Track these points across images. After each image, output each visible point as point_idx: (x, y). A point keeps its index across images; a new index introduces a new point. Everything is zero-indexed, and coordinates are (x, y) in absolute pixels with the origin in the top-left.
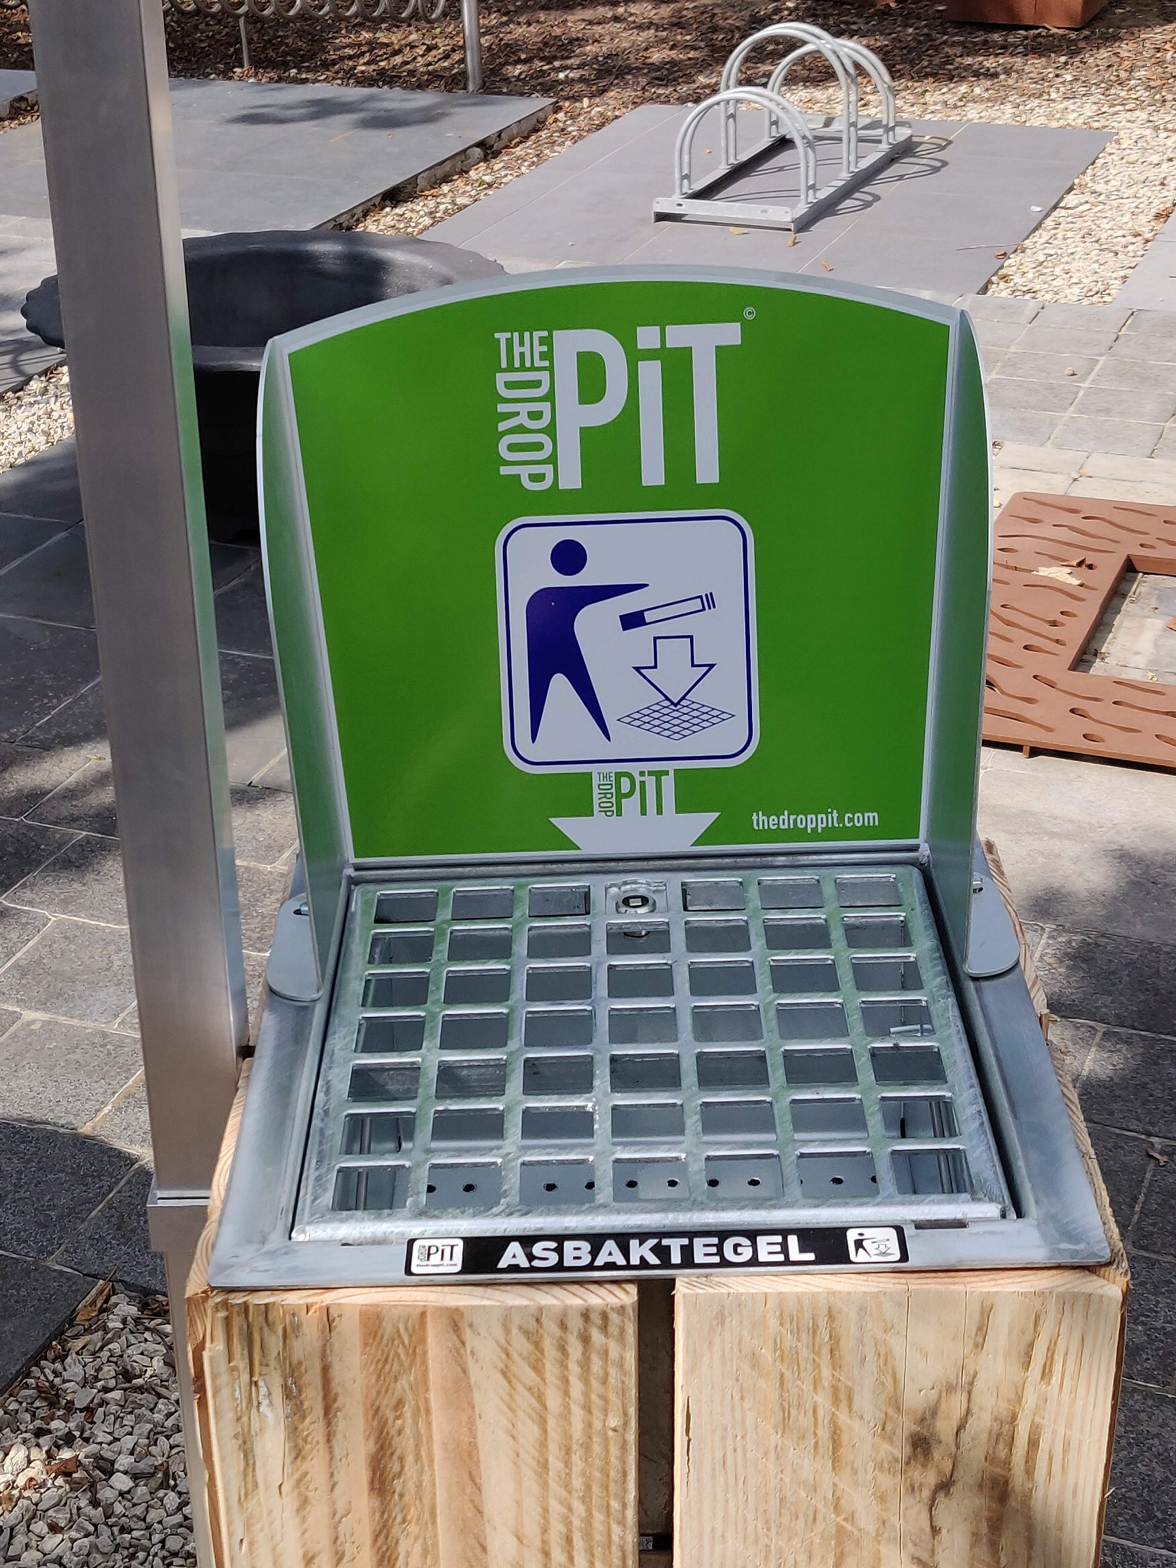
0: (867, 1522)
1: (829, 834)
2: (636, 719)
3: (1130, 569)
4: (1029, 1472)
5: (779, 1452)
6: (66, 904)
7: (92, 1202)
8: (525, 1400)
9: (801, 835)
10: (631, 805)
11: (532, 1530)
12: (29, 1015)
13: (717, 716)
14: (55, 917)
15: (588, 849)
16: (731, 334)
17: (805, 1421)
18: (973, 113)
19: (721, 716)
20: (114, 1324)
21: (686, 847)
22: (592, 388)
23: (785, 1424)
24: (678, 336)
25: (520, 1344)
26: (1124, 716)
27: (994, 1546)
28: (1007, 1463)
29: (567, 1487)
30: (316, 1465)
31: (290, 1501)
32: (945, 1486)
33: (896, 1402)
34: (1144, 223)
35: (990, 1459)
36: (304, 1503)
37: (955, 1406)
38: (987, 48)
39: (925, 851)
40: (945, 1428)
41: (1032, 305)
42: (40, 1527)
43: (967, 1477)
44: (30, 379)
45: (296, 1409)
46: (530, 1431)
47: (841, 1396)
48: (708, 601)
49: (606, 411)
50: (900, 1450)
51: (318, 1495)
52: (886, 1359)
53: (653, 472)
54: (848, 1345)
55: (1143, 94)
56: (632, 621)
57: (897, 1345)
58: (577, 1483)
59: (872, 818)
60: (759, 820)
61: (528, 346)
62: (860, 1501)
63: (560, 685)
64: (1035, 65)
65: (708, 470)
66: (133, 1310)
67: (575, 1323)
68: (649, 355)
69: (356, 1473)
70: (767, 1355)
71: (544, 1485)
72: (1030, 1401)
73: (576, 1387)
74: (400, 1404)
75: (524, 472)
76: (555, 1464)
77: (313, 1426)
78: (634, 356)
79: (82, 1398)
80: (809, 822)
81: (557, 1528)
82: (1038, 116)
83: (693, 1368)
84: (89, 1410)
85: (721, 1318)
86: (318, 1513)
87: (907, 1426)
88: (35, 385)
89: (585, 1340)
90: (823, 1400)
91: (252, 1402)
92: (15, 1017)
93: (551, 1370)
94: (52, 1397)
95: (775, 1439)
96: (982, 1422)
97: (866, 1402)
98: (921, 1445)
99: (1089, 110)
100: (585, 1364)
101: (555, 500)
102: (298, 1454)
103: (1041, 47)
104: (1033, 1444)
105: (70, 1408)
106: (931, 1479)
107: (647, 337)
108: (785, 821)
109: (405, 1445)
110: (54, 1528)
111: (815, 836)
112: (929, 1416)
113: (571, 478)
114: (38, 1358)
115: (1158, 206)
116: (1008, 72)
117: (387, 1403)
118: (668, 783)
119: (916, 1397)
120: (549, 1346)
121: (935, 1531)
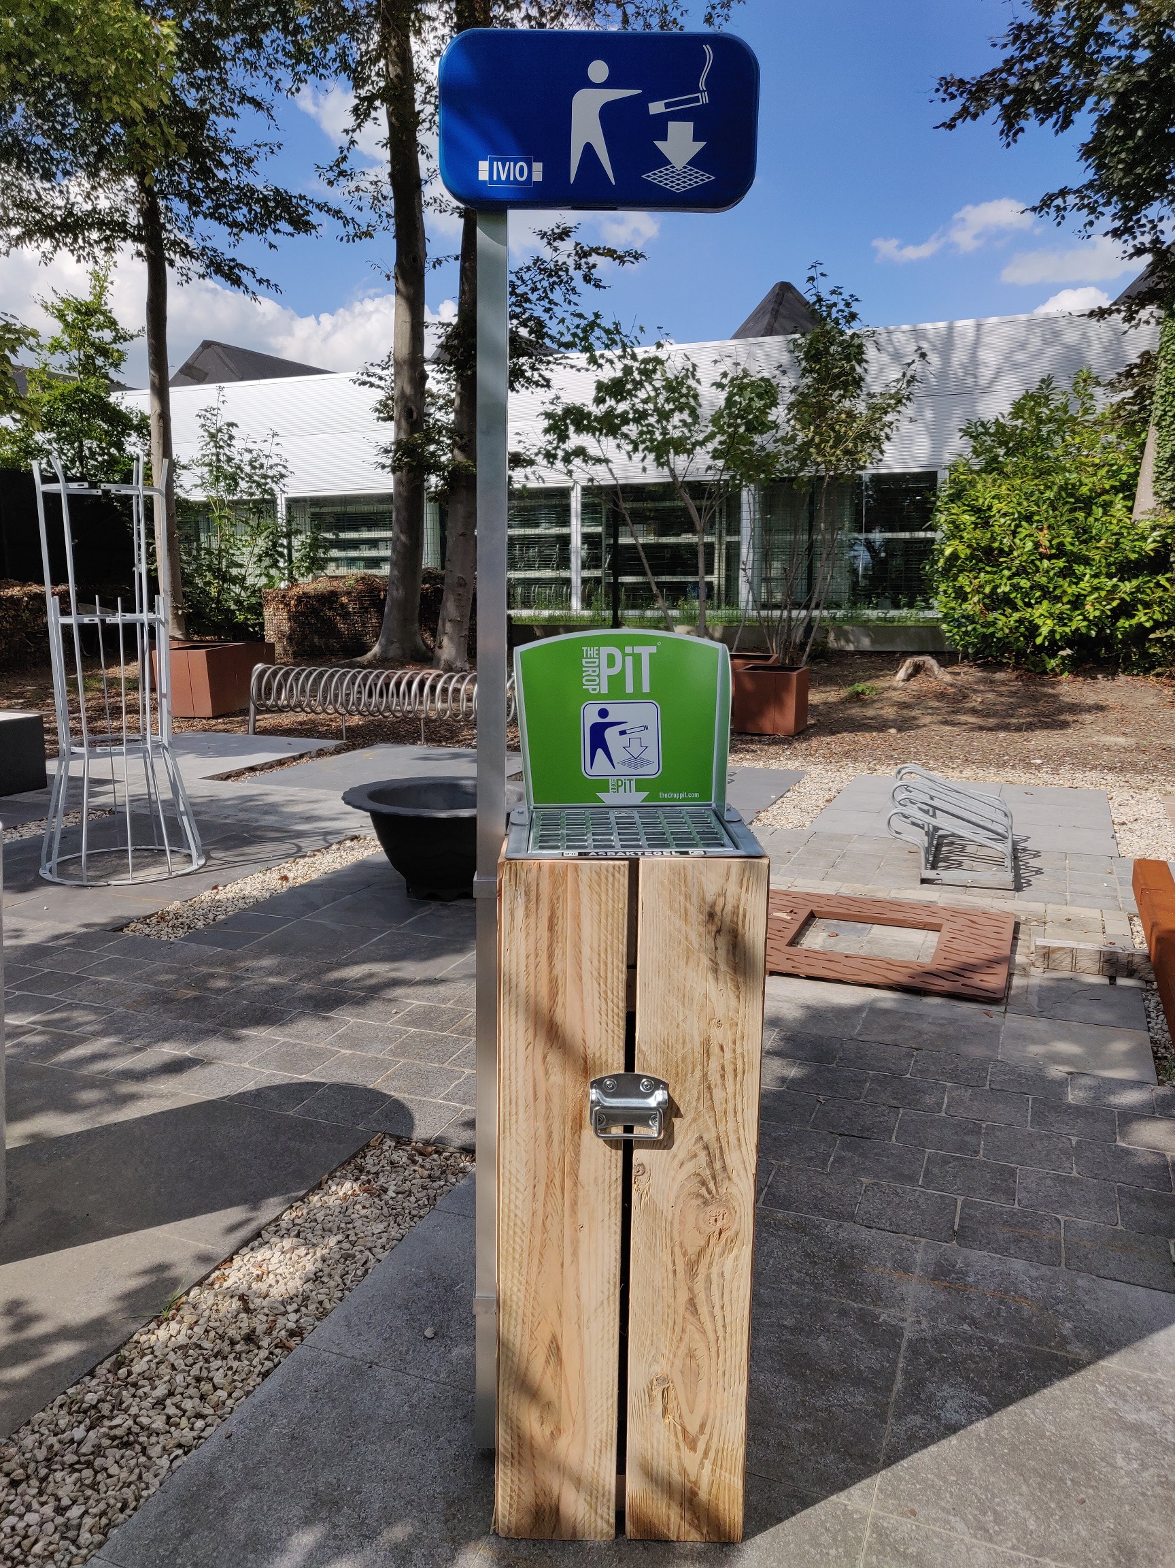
0: (696, 946)
1: (684, 799)
2: (624, 763)
3: (812, 916)
4: (744, 926)
5: (670, 917)
6: (357, 1016)
7: (375, 1109)
8: (595, 897)
9: (675, 800)
10: (621, 789)
11: (595, 945)
12: (343, 1051)
13: (648, 762)
14: (352, 1020)
15: (608, 802)
16: (653, 649)
17: (677, 906)
18: (745, 764)
19: (650, 762)
20: (385, 1148)
21: (638, 803)
22: (611, 661)
23: (671, 908)
24: (637, 649)
25: (595, 876)
26: (809, 961)
27: (734, 954)
28: (737, 923)
29: (607, 929)
30: (532, 920)
31: (523, 934)
32: (719, 931)
33: (703, 899)
34: (821, 803)
35: (732, 921)
36: (528, 934)
37: (721, 901)
38: (752, 742)
39: (714, 805)
40: (718, 909)
41: (771, 829)
42: (358, 1207)
43: (725, 928)
44: (331, 845)
45: (528, 900)
46: (596, 908)
47: (688, 897)
48: (646, 728)
49: (616, 670)
50: (704, 917)
51: (532, 932)
52: (700, 884)
53: (629, 689)
54: (689, 879)
55: (821, 759)
56: (623, 733)
57: (703, 878)
58: (610, 928)
59: (697, 795)
60: (662, 795)
61: (592, 651)
62: (693, 936)
63: (600, 752)
64: (773, 749)
65: (646, 688)
66: (393, 1144)
67: (611, 870)
68: (629, 655)
69: (544, 923)
70: (666, 882)
71: (600, 928)
72: (743, 900)
73: (610, 892)
74: (558, 898)
75: (590, 688)
76: (603, 921)
77: (533, 906)
78: (624, 655)
79: (373, 1170)
80: (677, 796)
81: (603, 945)
82: (774, 765)
83: (644, 886)
84: (377, 1174)
85: (653, 868)
86: (532, 939)
87: (707, 909)
88: (334, 847)
89: (613, 876)
90: (682, 898)
91: (515, 897)
92: (338, 1052)
93: (603, 886)
94: (361, 1169)
95: (668, 912)
96: (729, 908)
97: (695, 899)
98: (711, 915)
99: (797, 764)
100: (613, 885)
101: (600, 696)
102: (527, 916)
103: (774, 742)
104: (744, 916)
105: (368, 1172)
106: (714, 929)
107: (628, 650)
108: (670, 795)
109: (559, 913)
110: (364, 1207)
111: (679, 800)
112: (713, 906)
113: (604, 690)
114: (355, 1156)
115: (827, 797)
116: (761, 750)
117: (555, 897)
118: (633, 783)
119: (709, 898)
120: (603, 877)
121: (716, 948)
